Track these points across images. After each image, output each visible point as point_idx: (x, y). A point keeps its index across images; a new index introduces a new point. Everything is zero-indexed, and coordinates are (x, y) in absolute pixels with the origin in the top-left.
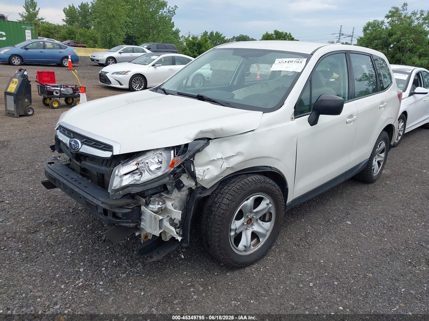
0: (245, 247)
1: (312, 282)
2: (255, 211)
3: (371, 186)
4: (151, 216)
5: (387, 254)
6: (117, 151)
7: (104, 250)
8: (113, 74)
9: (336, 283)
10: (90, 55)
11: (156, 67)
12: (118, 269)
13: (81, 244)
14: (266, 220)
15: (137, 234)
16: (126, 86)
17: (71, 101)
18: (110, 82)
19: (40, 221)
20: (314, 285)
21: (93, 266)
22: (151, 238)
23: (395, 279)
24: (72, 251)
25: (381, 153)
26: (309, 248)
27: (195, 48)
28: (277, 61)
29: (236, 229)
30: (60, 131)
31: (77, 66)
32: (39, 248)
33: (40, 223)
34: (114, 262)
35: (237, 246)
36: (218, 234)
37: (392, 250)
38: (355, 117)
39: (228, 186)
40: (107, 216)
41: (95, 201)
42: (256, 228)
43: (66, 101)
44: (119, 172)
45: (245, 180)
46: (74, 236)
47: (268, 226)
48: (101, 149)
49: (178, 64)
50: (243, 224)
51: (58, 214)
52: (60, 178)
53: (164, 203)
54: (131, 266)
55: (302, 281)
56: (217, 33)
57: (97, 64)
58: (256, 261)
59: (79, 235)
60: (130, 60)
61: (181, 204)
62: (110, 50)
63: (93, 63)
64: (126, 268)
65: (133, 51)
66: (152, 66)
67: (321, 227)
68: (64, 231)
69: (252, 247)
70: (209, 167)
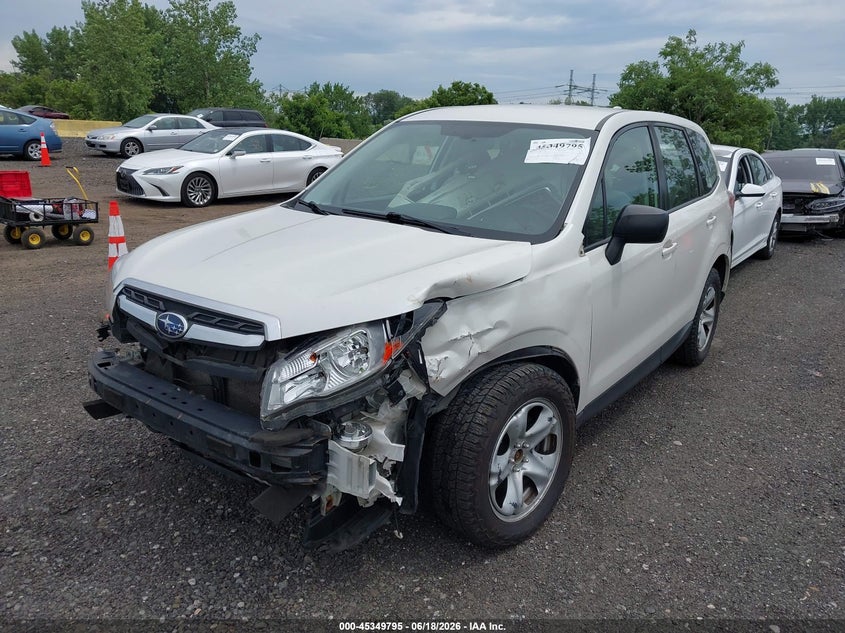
0: (515, 505)
1: (645, 562)
2: (528, 433)
3: (697, 370)
4: (350, 460)
5: (762, 496)
6: (274, 334)
7: (226, 537)
8: (146, 172)
9: (688, 560)
10: (81, 134)
11: (234, 158)
12: (266, 572)
13: (176, 528)
14: (545, 449)
15: (314, 498)
16: (175, 197)
17: (66, 232)
18: (140, 190)
19: (75, 487)
20: (650, 567)
21: (214, 572)
22: (337, 504)
23: (790, 543)
24: (161, 544)
25: (708, 308)
26: (621, 498)
27: (302, 116)
28: (534, 144)
29: (500, 473)
30: (129, 298)
31: (59, 159)
32: (87, 544)
33: (75, 491)
34: (255, 558)
35: (501, 506)
36: (470, 485)
37: (767, 488)
38: (675, 244)
39: (481, 390)
40: (259, 466)
41: (229, 437)
42: (529, 467)
43: (55, 231)
44: (279, 374)
45: (511, 375)
46: (155, 513)
47: (551, 461)
48: (238, 331)
49: (279, 151)
50: (509, 462)
51: (108, 469)
52: (136, 396)
53: (369, 431)
54: (293, 564)
55: (627, 562)
56: (336, 87)
57: (100, 153)
58: (533, 532)
59: (166, 510)
60: (180, 144)
61: (393, 431)
62: (127, 124)
63: (93, 151)
64: (283, 570)
65: (177, 125)
66: (227, 155)
67: (632, 456)
68: (132, 504)
69: (525, 505)
70: (447, 354)
